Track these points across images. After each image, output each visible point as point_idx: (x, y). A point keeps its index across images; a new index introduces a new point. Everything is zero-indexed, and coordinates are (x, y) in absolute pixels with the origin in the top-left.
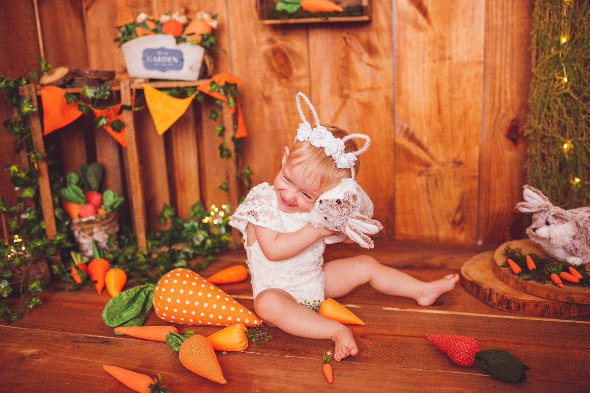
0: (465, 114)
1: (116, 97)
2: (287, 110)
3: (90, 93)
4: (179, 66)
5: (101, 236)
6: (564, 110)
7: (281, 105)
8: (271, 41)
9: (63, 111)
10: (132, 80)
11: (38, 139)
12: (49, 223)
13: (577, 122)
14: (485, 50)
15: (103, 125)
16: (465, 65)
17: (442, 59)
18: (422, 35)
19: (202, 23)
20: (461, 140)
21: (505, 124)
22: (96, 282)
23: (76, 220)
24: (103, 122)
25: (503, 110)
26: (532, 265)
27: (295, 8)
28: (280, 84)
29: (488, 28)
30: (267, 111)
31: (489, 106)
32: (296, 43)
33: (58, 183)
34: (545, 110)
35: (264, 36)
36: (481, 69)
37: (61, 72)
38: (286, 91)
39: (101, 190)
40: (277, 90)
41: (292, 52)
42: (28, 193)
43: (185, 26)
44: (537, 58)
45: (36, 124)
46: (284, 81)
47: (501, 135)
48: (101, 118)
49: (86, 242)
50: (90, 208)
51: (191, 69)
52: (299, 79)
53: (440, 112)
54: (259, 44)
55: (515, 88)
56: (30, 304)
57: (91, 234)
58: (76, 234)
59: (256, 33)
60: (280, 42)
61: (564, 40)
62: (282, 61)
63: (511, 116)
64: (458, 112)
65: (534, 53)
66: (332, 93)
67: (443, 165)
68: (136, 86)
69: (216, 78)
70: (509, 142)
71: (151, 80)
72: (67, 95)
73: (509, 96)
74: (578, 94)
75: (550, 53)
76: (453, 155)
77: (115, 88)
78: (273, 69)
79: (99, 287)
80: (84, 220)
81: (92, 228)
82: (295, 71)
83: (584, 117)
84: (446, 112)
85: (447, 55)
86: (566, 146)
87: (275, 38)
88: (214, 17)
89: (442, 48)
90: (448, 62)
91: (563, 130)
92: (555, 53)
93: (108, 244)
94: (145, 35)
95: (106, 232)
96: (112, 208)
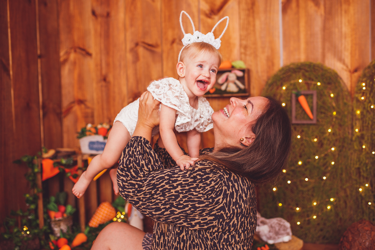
1: (75, 163)
3: (64, 161)
5: (64, 227)
9: (52, 170)
10: (83, 155)
11: (39, 183)
12: (41, 221)
23: (53, 219)
24: (69, 175)
33: (46, 202)
37: (52, 152)
39: (66, 204)
42: (33, 207)
43: (108, 130)
45: (39, 176)
48: (68, 173)
49: (57, 230)
50: (60, 214)
57: (59, 226)
58: (53, 226)
68: (85, 157)
72: (54, 164)
77: (75, 159)
80: (57, 219)
81: (59, 224)
93: (67, 231)
94: (90, 135)
95: (67, 225)
96: (70, 213)
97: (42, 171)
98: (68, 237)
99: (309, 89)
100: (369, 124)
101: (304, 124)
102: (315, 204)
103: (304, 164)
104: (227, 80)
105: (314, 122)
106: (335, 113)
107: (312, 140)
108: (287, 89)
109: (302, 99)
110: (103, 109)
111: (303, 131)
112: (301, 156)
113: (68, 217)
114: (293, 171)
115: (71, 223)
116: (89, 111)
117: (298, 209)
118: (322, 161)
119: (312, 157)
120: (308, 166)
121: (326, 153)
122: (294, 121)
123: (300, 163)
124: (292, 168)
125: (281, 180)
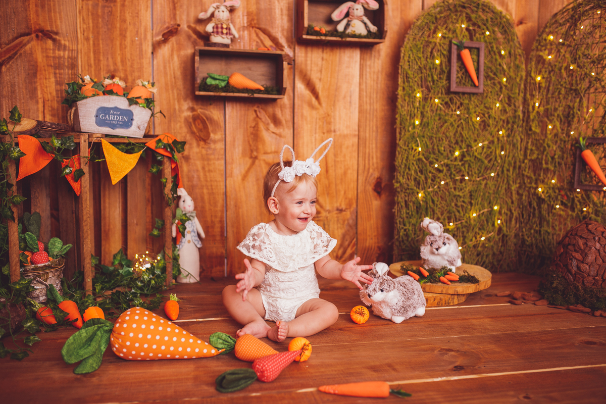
0: (345, 173)
1: (77, 148)
2: (203, 168)
3: (57, 143)
5: (53, 280)
6: (418, 170)
7: (199, 164)
8: (192, 109)
10: (90, 135)
12: (14, 269)
13: (426, 179)
14: (359, 126)
15: (67, 174)
16: (345, 136)
17: (329, 131)
18: (314, 112)
20: (342, 192)
21: (373, 181)
24: (67, 171)
25: (371, 171)
26: (426, 274)
27: (223, 84)
28: (198, 145)
29: (361, 111)
30: (185, 168)
31: (361, 168)
32: (214, 113)
34: (407, 170)
35: (186, 105)
36: (356, 140)
37: (28, 123)
38: (204, 152)
40: (195, 150)
41: (211, 120)
43: (127, 90)
44: (400, 133)
45: (12, 170)
46: (202, 143)
47: (370, 188)
48: (67, 166)
51: (139, 128)
52: (215, 142)
53: (327, 171)
54: (181, 111)
55: (379, 155)
56: (30, 342)
59: (179, 101)
60: (200, 111)
61: (417, 122)
62: (201, 126)
63: (376, 175)
64: (340, 171)
65: (398, 130)
66: (244, 154)
67: (329, 212)
68: (94, 140)
69: (161, 137)
70: (376, 194)
71: (107, 136)
73: (375, 160)
74: (427, 159)
75: (409, 131)
76: (336, 205)
77: (77, 141)
78: (193, 133)
79: (79, 323)
81: (47, 273)
82: (212, 135)
83: (430, 175)
84: (331, 171)
85: (332, 129)
86: (420, 195)
87: (196, 107)
88: (153, 85)
89: (329, 123)
90: (333, 134)
91: (418, 184)
92: (413, 131)
97: (17, 162)
99: (471, 39)
100: (560, 93)
101: (464, 94)
102: (475, 215)
103: (463, 156)
104: (347, 15)
105: (481, 90)
106: (505, 80)
107: (473, 119)
108: (443, 37)
109: (466, 53)
111: (461, 104)
112: (457, 143)
114: (447, 166)
118: (485, 150)
119: (473, 144)
120: (467, 158)
121: (491, 139)
122: (454, 88)
123: (457, 153)
124: (446, 161)
125: (429, 181)
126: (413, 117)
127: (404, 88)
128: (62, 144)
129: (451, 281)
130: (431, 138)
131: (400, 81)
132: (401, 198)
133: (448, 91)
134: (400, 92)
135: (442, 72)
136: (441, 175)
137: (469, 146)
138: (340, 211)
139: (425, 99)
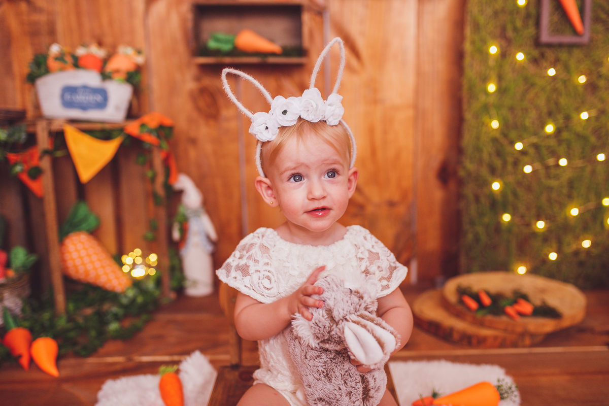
0: (398, 156)
1: (32, 139)
2: (215, 153)
4: (102, 105)
5: (12, 302)
7: (208, 148)
10: (50, 121)
15: (18, 172)
17: (375, 102)
19: (125, 58)
22: (20, 356)
24: (18, 168)
26: (487, 301)
27: (228, 47)
28: (207, 124)
30: (192, 153)
38: (215, 132)
39: (6, 246)
40: (204, 131)
41: (221, 92)
43: (105, 61)
44: (468, 103)
46: (212, 122)
47: (431, 176)
48: (16, 164)
51: (116, 109)
52: (228, 119)
53: (373, 152)
54: (183, 82)
59: (181, 70)
61: (491, 88)
62: (209, 101)
63: (440, 158)
64: (391, 153)
65: (465, 100)
67: (377, 206)
68: (55, 127)
69: (146, 119)
70: (439, 183)
71: (72, 121)
76: (386, 196)
77: (31, 129)
79: (25, 361)
82: (223, 111)
83: (511, 160)
84: (379, 153)
85: (380, 98)
86: (495, 186)
87: (202, 77)
88: (139, 52)
90: (380, 105)
91: (493, 170)
92: (485, 101)
93: (23, 310)
94: (62, 69)
95: (19, 296)
96: (24, 266)
98: (27, 324)
101: (561, 46)
102: (574, 212)
103: (558, 132)
105: (585, 39)
107: (575, 80)
110: (78, 14)
111: (558, 59)
112: (550, 114)
113: (20, 278)
114: (536, 147)
115: (27, 292)
116: (42, 18)
117: (541, 225)
119: (574, 115)
120: (565, 135)
121: (600, 106)
122: (545, 37)
123: (550, 129)
124: (534, 140)
125: (510, 168)
126: (485, 80)
127: (473, 43)
128: (10, 136)
129: (521, 314)
130: (512, 109)
131: (468, 31)
132: (469, 190)
133: (537, 42)
134: (468, 47)
135: (528, 16)
136: (526, 159)
137: (568, 118)
138: (391, 204)
139: (504, 55)
